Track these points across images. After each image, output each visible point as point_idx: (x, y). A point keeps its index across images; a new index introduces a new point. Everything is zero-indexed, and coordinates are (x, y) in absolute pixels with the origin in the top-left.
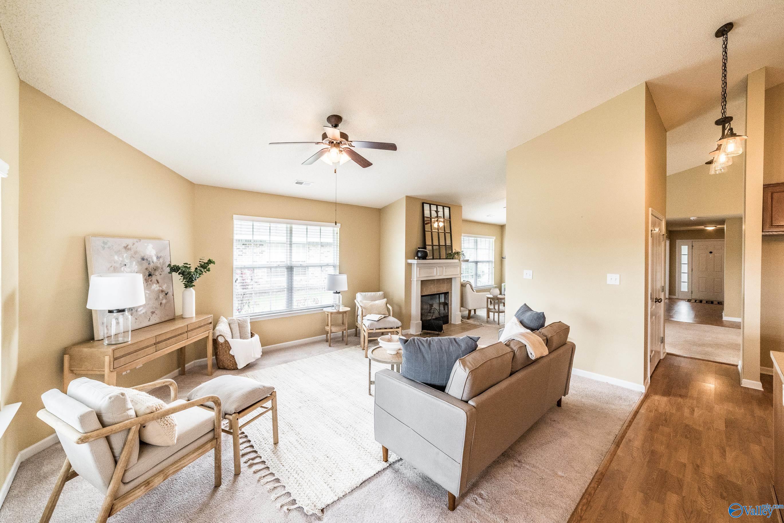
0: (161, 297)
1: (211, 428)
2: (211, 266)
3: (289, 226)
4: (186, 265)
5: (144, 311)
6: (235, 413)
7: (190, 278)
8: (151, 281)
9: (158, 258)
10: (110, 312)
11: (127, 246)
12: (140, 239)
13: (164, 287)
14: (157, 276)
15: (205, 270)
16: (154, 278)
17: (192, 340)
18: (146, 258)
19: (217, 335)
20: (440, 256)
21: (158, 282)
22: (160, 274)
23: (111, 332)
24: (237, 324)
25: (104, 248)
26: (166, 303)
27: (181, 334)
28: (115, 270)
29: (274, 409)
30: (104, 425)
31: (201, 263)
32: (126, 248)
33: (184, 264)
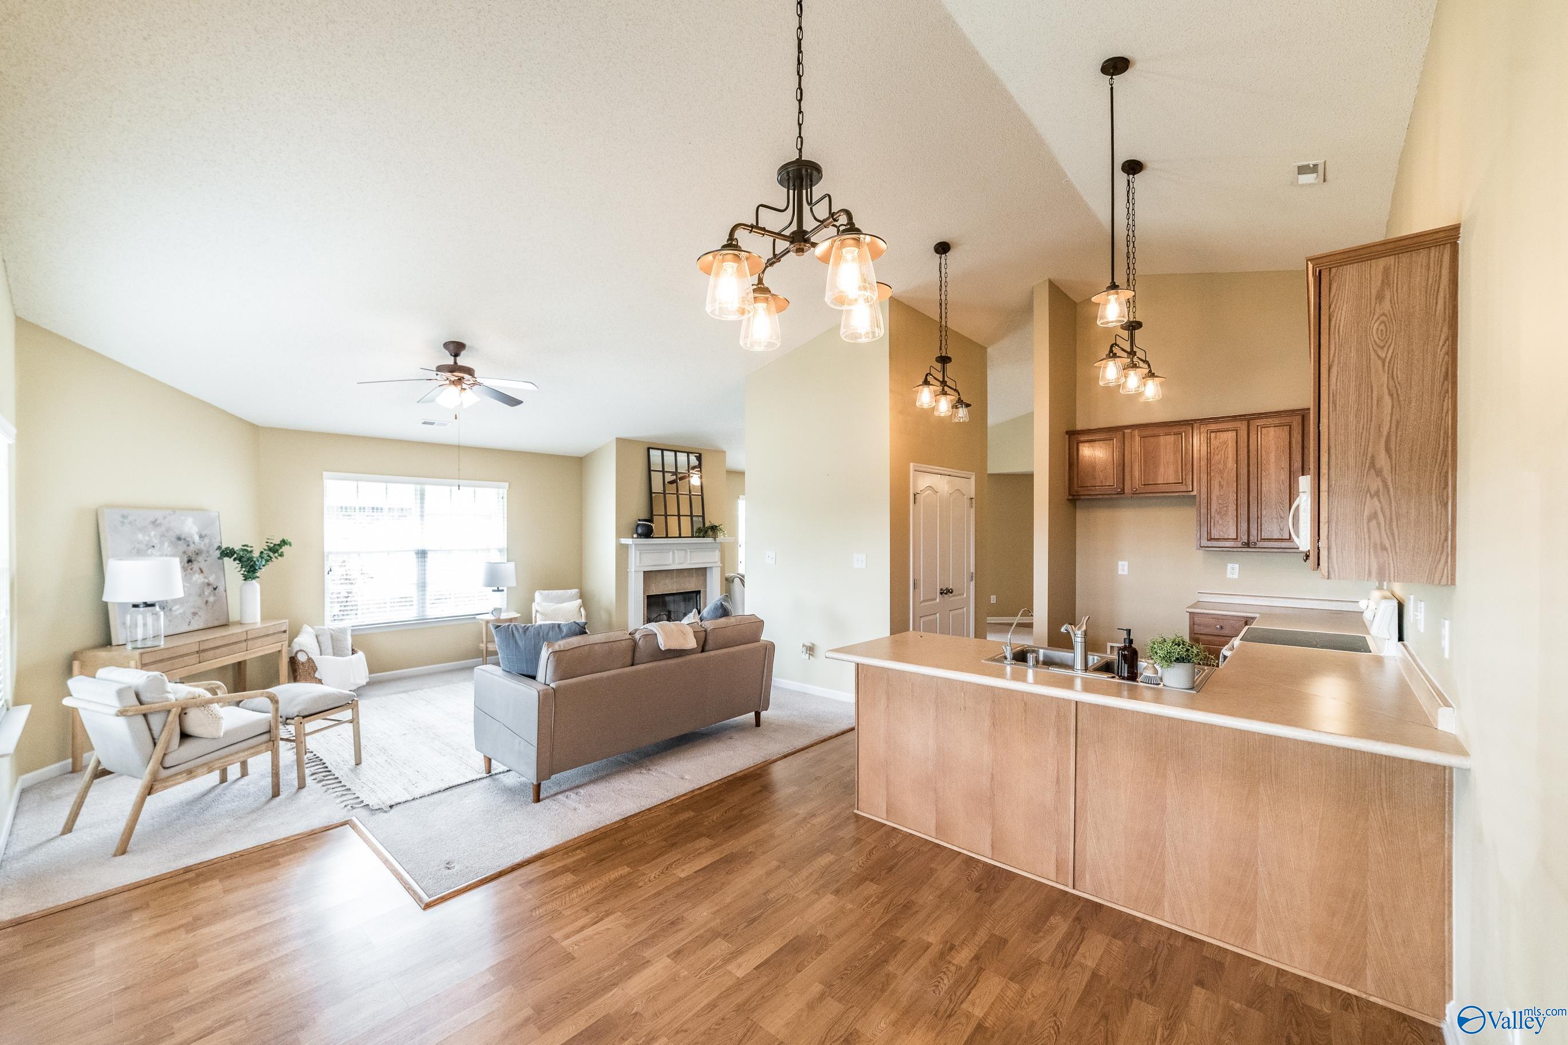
0: (206, 593)
1: (266, 729)
2: (285, 549)
3: (418, 487)
4: (245, 548)
5: (181, 611)
6: (298, 716)
7: (251, 566)
8: (191, 569)
9: (201, 537)
10: (135, 606)
11: (156, 520)
12: (174, 510)
13: (212, 579)
14: (200, 562)
15: (276, 555)
16: (196, 566)
17: (254, 652)
18: (183, 538)
19: (295, 651)
20: (680, 534)
21: (202, 572)
22: (205, 561)
23: (136, 634)
24: (329, 636)
25: (123, 523)
26: (215, 602)
27: (236, 643)
28: (139, 552)
29: (354, 721)
30: (141, 703)
31: (268, 544)
32: (154, 523)
33: (243, 546)
